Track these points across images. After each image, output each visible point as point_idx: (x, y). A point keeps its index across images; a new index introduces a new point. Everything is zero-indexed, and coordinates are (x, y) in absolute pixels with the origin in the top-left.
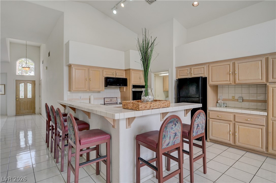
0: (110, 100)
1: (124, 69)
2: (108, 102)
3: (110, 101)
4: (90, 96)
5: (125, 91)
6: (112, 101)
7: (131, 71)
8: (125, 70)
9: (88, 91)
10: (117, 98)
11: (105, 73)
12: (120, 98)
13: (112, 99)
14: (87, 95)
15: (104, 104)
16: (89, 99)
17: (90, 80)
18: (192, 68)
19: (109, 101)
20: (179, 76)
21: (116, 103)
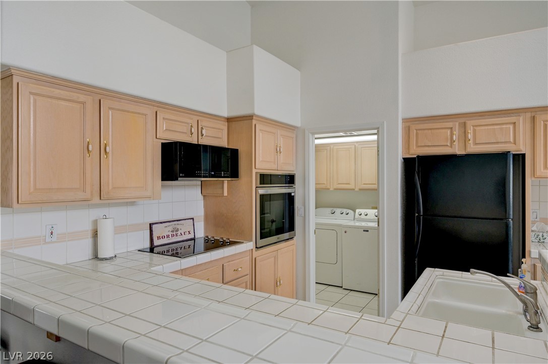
0: (170, 229)
1: (225, 114)
2: (163, 237)
3: (170, 234)
4: (95, 222)
5: (226, 194)
6: (179, 233)
7: (254, 122)
8: (229, 120)
9: (96, 200)
10: (193, 219)
11: (162, 126)
12: (202, 218)
13: (179, 227)
14: (82, 220)
15: (152, 250)
16: (90, 234)
17: (103, 150)
18: (470, 123)
19: (168, 236)
20: (418, 146)
21: (191, 240)
